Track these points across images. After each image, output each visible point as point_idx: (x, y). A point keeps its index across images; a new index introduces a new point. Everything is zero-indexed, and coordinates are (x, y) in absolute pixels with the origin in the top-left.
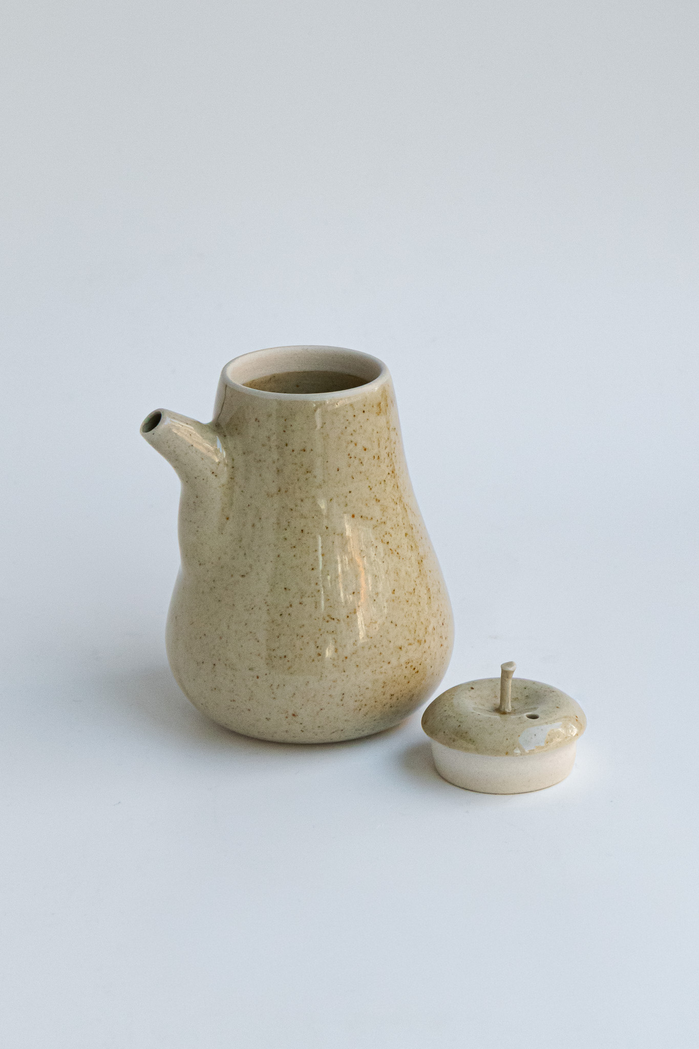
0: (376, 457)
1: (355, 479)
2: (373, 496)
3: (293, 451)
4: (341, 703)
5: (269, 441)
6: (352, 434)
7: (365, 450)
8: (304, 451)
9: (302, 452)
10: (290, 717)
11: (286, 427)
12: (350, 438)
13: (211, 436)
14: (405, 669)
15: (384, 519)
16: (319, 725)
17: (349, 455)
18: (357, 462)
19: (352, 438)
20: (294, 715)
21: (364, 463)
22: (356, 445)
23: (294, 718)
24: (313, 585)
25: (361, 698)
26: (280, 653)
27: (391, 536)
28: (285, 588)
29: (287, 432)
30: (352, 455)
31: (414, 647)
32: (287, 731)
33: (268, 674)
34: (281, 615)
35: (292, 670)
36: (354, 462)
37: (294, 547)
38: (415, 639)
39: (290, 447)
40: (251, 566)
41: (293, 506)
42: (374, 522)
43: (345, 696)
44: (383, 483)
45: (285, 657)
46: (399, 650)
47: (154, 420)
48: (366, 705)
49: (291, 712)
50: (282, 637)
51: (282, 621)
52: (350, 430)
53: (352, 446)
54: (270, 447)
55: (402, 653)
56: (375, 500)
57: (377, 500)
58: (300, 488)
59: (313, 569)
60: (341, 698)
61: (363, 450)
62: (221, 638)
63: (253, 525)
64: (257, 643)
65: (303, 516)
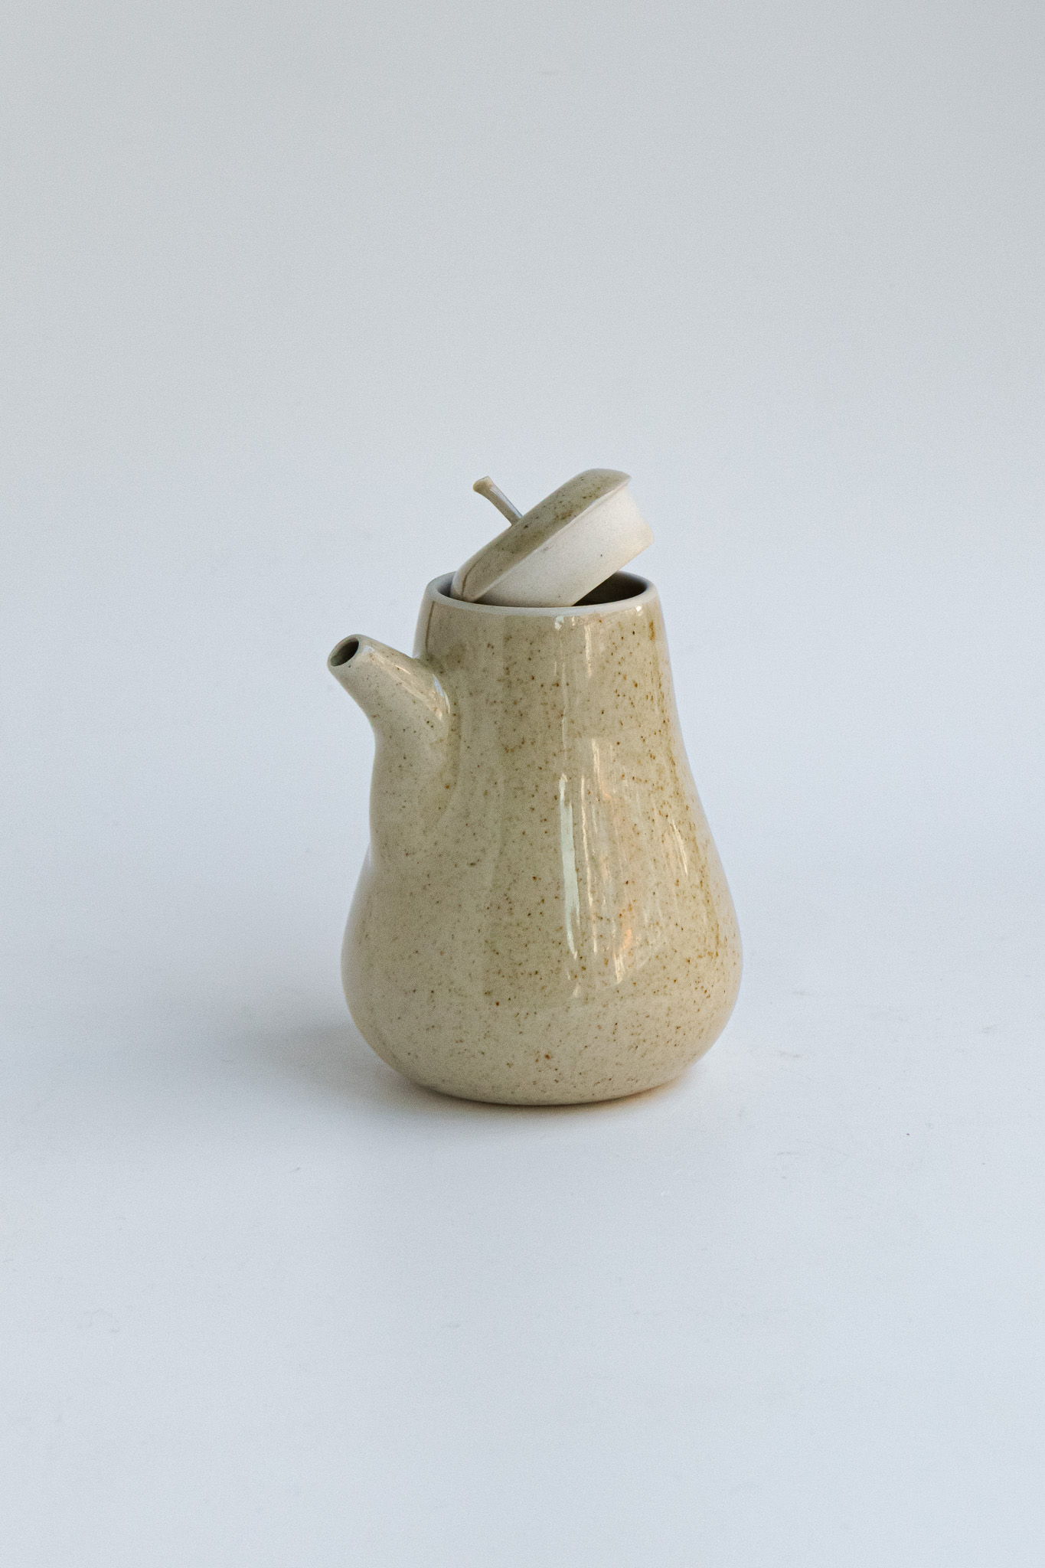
0: (650, 698)
1: (624, 726)
2: (647, 751)
3: (542, 686)
4: (612, 1037)
5: (508, 674)
6: (619, 663)
7: (636, 685)
8: (558, 685)
9: (555, 688)
10: (542, 1059)
11: (532, 653)
12: (617, 668)
13: (424, 671)
14: (694, 990)
15: (661, 783)
16: (581, 1071)
17: (617, 691)
18: (626, 702)
19: (619, 669)
20: (547, 1057)
21: (635, 703)
22: (625, 678)
23: (548, 1061)
25: (639, 1030)
26: (530, 967)
27: (670, 807)
28: (534, 878)
29: (534, 661)
30: (621, 692)
31: (704, 961)
32: (535, 1083)
33: (512, 998)
34: (529, 914)
35: (547, 990)
36: (622, 702)
37: (545, 820)
38: (705, 950)
39: (538, 682)
40: (483, 851)
41: (541, 763)
42: (649, 786)
43: (618, 1026)
44: (658, 733)
45: (537, 972)
46: (687, 964)
47: (348, 650)
48: (644, 1041)
49: (543, 1053)
50: (531, 946)
51: (532, 923)
52: (618, 657)
53: (619, 679)
54: (510, 682)
55: (691, 967)
56: (649, 755)
57: (651, 756)
58: (552, 738)
60: (612, 1030)
61: (633, 686)
62: (442, 953)
63: (486, 793)
64: (496, 956)
65: (556, 777)
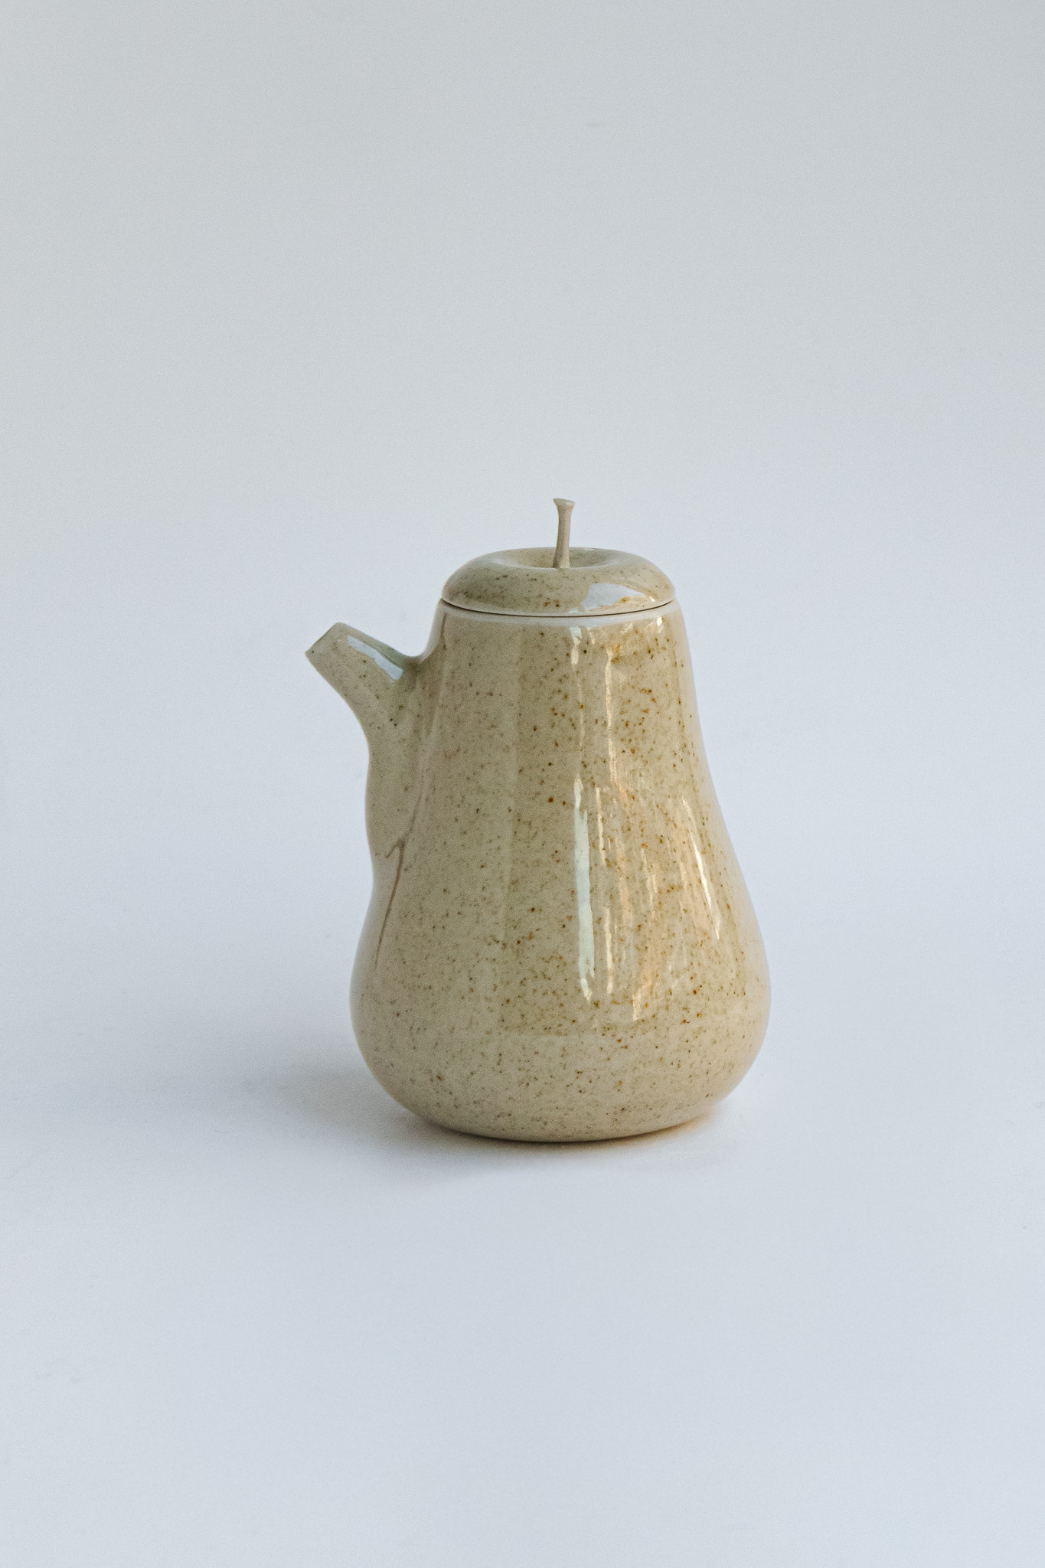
1: (560, 748)
3: (478, 694)
6: (561, 681)
8: (491, 695)
9: (488, 697)
10: (436, 1080)
11: (472, 658)
12: (557, 686)
16: (475, 1099)
17: (553, 710)
18: (565, 722)
19: (561, 687)
20: (439, 1078)
21: (578, 726)
22: (566, 697)
23: (440, 1082)
24: (479, 889)
26: (425, 981)
28: (445, 890)
29: (473, 666)
30: (559, 710)
34: (434, 927)
35: (437, 1008)
36: (560, 721)
37: (465, 833)
39: (474, 688)
41: (470, 774)
43: (503, 1057)
45: (430, 987)
49: (435, 1073)
50: (430, 960)
51: (434, 936)
52: (557, 674)
53: (558, 698)
58: (481, 749)
59: (482, 867)
60: (497, 1059)
61: (578, 707)
65: (480, 790)
